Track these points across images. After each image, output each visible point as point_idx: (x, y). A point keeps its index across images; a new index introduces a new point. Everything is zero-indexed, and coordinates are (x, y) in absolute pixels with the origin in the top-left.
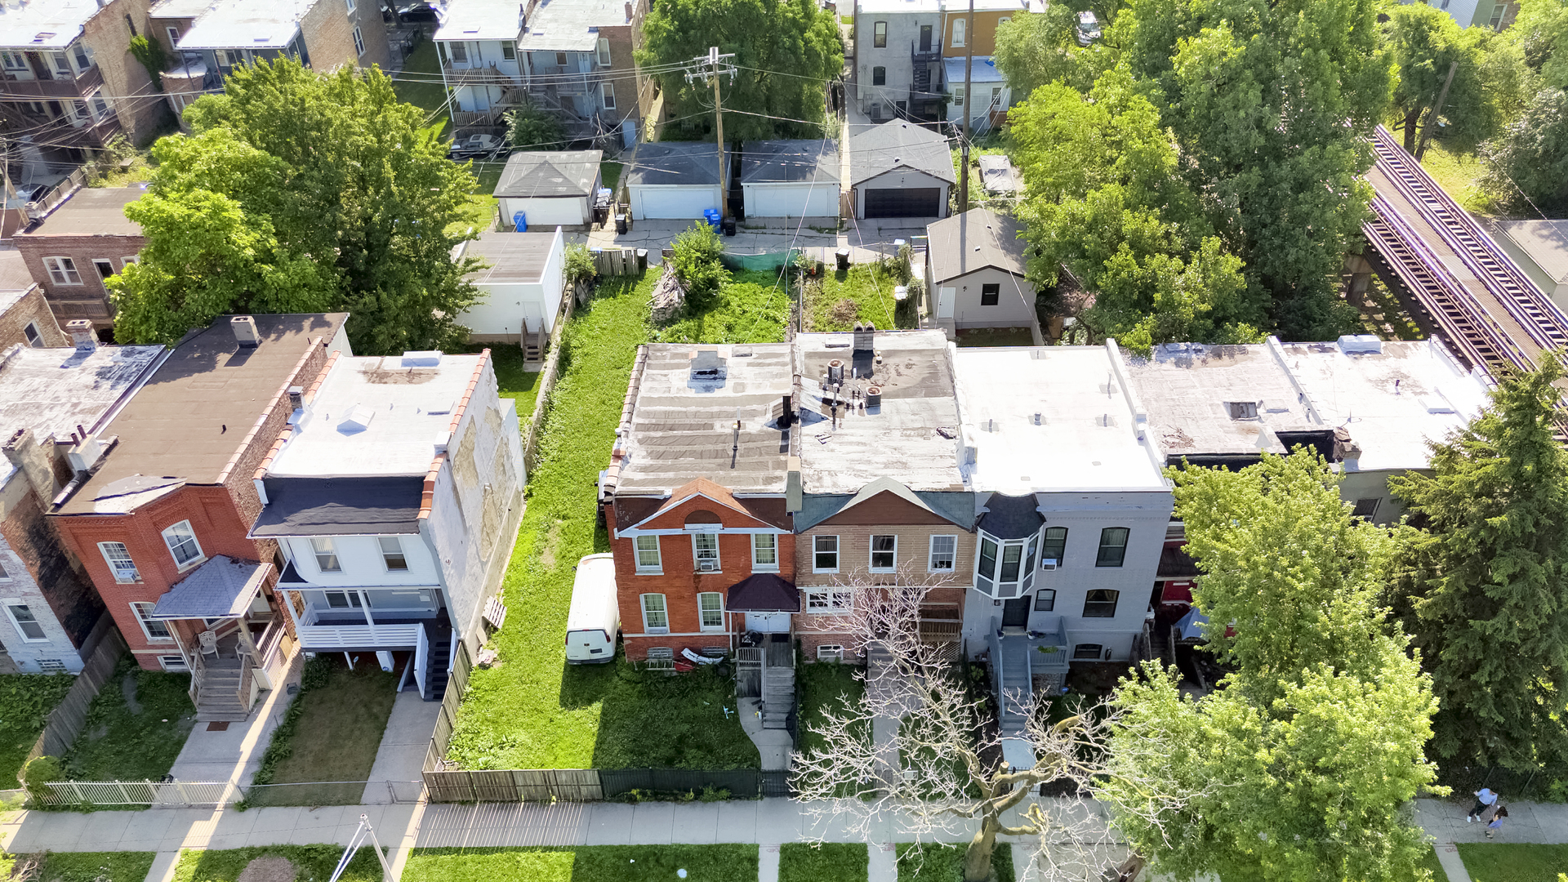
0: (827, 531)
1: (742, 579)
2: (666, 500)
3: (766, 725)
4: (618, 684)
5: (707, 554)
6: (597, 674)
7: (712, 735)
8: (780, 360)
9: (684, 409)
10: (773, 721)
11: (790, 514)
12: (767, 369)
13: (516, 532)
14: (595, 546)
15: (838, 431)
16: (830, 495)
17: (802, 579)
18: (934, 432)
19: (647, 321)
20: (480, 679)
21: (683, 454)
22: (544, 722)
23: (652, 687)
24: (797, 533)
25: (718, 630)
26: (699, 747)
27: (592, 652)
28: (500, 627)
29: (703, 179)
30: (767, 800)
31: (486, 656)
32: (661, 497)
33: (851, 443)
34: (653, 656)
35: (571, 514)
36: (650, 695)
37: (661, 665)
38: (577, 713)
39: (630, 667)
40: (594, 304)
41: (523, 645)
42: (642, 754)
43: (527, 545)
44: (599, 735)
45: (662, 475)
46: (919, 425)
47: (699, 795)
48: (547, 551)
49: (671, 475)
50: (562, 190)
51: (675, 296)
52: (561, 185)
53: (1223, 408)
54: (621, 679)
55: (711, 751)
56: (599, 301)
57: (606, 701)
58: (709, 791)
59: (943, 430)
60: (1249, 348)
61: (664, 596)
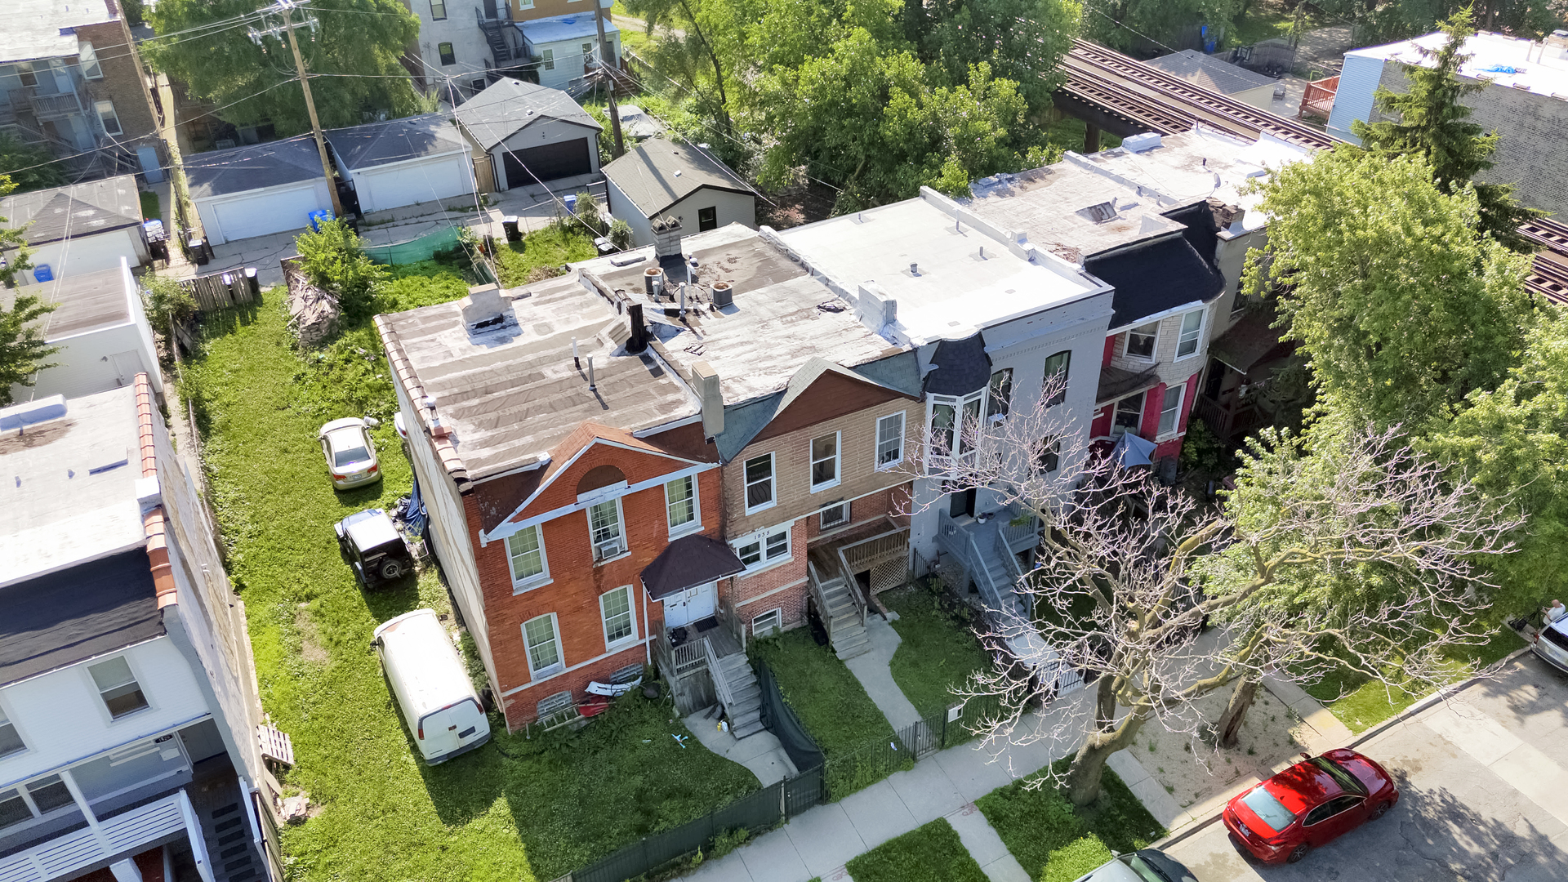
0: (757, 450)
1: (656, 555)
2: (544, 468)
3: (738, 734)
4: (513, 766)
5: (606, 535)
6: (476, 766)
7: (678, 774)
8: (572, 290)
9: (487, 368)
10: (745, 726)
11: (711, 440)
12: (564, 302)
13: (247, 639)
14: (375, 616)
15: (706, 339)
16: (754, 401)
17: (734, 529)
18: (816, 311)
19: (294, 348)
20: (299, 840)
21: (527, 413)
22: (433, 856)
23: (565, 750)
24: (726, 463)
25: (631, 640)
26: (670, 796)
27: (462, 735)
28: (291, 761)
29: (295, 175)
30: (793, 820)
31: (293, 805)
32: (536, 467)
33: (733, 346)
34: (544, 713)
35: (317, 590)
36: (567, 761)
37: (561, 718)
38: (477, 823)
39: (519, 737)
40: (207, 347)
41: (342, 770)
42: (599, 837)
43: (273, 648)
44: (524, 839)
45: (517, 443)
46: (795, 309)
47: (709, 850)
48: (306, 645)
49: (529, 439)
50: (100, 223)
51: (325, 306)
52: (94, 217)
53: (1079, 218)
54: (514, 757)
55: (689, 795)
56: (212, 342)
57: (509, 793)
58: (723, 840)
59: (828, 305)
60: (1053, 167)
61: (554, 616)
